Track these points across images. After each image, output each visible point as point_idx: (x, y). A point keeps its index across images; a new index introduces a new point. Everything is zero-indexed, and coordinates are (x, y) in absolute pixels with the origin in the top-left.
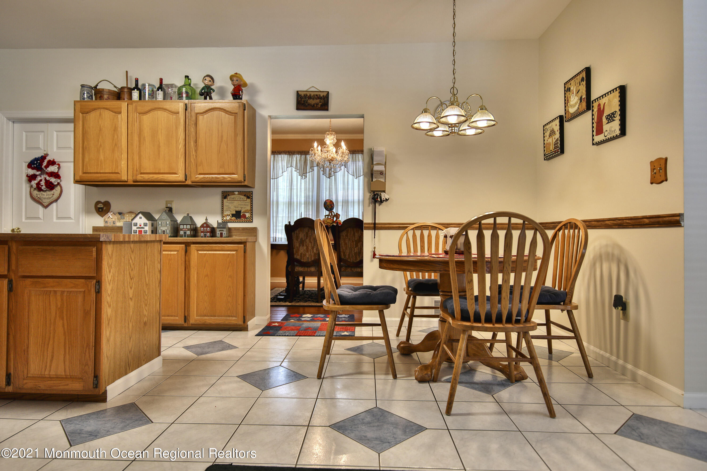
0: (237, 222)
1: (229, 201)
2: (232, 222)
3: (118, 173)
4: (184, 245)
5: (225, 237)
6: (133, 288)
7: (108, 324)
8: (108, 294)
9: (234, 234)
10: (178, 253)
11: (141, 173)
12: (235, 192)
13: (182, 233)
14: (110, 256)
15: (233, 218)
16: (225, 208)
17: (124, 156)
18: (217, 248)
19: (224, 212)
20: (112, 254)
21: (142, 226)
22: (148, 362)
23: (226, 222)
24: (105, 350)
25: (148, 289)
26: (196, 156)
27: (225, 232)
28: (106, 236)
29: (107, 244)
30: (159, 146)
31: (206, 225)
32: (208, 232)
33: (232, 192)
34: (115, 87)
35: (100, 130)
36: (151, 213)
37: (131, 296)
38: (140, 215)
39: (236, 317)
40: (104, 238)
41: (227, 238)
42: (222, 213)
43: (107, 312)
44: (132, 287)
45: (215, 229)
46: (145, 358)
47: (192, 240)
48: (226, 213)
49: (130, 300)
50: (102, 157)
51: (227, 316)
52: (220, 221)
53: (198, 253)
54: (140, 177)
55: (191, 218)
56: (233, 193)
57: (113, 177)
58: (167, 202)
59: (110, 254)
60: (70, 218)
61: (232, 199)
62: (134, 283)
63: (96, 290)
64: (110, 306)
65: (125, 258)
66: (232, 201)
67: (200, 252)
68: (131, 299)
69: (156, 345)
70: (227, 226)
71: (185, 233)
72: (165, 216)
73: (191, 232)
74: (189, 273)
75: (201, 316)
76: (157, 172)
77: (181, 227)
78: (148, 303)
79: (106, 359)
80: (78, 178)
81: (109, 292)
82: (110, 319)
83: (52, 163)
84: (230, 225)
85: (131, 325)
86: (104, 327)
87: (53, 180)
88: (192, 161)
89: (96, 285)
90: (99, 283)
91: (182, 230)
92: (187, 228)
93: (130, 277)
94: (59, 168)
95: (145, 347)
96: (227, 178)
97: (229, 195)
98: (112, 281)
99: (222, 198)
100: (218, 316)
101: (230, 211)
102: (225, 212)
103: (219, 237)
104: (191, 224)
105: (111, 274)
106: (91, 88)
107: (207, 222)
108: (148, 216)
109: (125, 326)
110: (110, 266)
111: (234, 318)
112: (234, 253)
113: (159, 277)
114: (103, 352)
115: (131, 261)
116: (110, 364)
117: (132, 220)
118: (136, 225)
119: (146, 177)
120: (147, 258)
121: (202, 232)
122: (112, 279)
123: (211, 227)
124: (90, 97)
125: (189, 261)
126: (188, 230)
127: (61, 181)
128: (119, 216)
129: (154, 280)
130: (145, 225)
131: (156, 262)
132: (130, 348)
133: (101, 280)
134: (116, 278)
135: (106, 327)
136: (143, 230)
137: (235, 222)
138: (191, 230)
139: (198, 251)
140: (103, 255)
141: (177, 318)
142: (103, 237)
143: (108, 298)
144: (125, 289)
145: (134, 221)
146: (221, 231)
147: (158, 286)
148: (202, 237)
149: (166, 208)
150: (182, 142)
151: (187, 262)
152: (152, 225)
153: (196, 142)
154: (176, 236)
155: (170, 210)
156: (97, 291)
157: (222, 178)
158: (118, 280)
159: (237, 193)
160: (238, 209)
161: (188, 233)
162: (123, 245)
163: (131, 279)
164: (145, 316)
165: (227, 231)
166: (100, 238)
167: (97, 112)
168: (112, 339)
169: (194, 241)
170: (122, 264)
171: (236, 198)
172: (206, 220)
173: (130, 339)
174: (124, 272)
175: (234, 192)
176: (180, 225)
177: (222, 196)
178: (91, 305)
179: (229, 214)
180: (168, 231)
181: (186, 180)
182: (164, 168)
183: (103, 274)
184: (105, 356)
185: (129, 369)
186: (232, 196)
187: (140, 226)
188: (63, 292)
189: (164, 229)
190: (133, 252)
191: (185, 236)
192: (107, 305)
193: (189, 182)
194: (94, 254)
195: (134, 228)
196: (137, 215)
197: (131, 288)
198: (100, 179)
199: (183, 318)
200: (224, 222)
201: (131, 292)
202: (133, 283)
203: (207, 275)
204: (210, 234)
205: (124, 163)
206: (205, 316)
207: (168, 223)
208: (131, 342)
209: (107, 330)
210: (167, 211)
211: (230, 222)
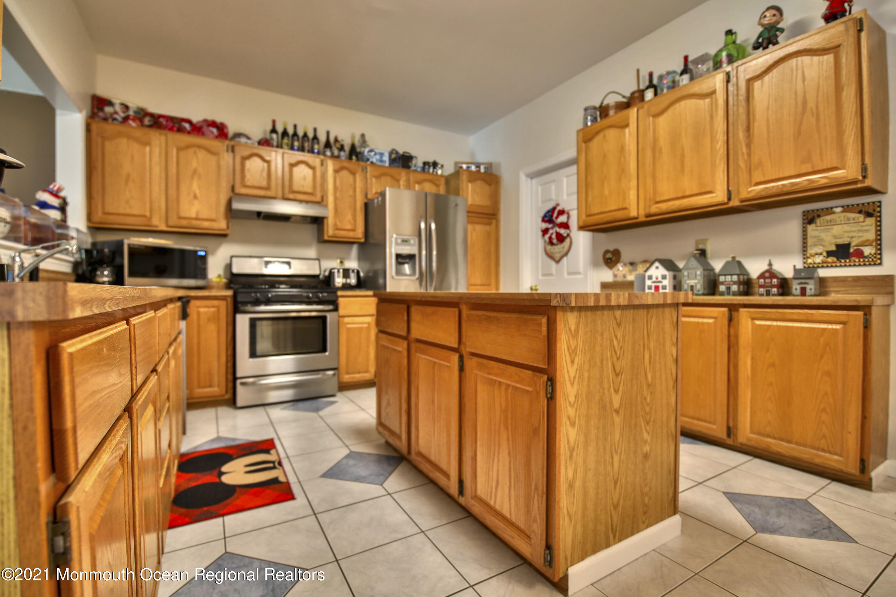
0: (841, 266)
1: (818, 228)
2: (827, 267)
3: (625, 209)
4: (725, 309)
5: (811, 296)
6: (620, 392)
7: (571, 456)
8: (570, 403)
9: (832, 289)
10: (715, 322)
11: (657, 203)
12: (834, 210)
13: (722, 288)
14: (573, 333)
15: (830, 260)
16: (810, 241)
17: (634, 183)
18: (796, 317)
19: (809, 248)
20: (577, 330)
21: (660, 279)
22: (652, 525)
23: (813, 267)
24: (565, 502)
25: (651, 393)
26: (749, 155)
27: (811, 287)
28: (560, 297)
29: (566, 311)
30: (683, 156)
31: (770, 274)
32: (773, 286)
33: (827, 209)
34: (624, 97)
35: (605, 156)
36: (673, 259)
37: (616, 404)
38: (657, 264)
39: (841, 456)
40: (558, 301)
41: (815, 298)
42: (804, 251)
43: (567, 434)
44: (618, 390)
45: (789, 282)
46: (646, 518)
47: (741, 300)
48: (811, 251)
49: (614, 413)
50: (606, 192)
51: (818, 449)
52: (800, 265)
53: (754, 325)
54: (654, 209)
55: (739, 263)
56: (829, 211)
57: (620, 215)
58: (697, 242)
59: (573, 329)
60: (578, 273)
61: (827, 222)
62: (622, 382)
63: (546, 394)
64: (573, 424)
65: (604, 336)
66: (828, 227)
67: (758, 322)
68: (617, 412)
69: (668, 494)
70: (816, 275)
71: (728, 288)
72: (694, 263)
73: (739, 288)
74: (736, 356)
75: (759, 434)
76: (680, 195)
77: (722, 279)
78: (652, 420)
79: (567, 519)
80: (581, 224)
81: (572, 399)
82: (573, 449)
83: (561, 212)
84: (823, 273)
85: (616, 459)
86: (563, 462)
87: (562, 231)
88: (742, 164)
89: (547, 385)
90: (552, 381)
91: (722, 283)
92: (731, 281)
93: (615, 371)
94: (568, 217)
95: (646, 499)
96: (819, 179)
97: (819, 216)
98: (577, 379)
99: (804, 223)
100: (797, 444)
101: (824, 246)
102: (811, 249)
103: (798, 296)
104: (738, 272)
105: (575, 366)
106: (595, 108)
107: (771, 269)
108: (669, 265)
109: (605, 461)
110: (573, 353)
111: (836, 457)
112: (838, 327)
113: (674, 371)
114: (559, 507)
115: (615, 343)
116: (575, 527)
117: (646, 271)
118: (650, 278)
119: (664, 207)
120: (648, 335)
121: (761, 286)
122: (577, 376)
123: (780, 277)
124: (594, 120)
125: (737, 336)
126: (735, 283)
127: (570, 231)
128: (630, 267)
129: (664, 376)
130: (664, 277)
131: (668, 344)
132: (615, 501)
133: (556, 377)
134: (586, 374)
135: (566, 462)
136: (660, 285)
137: (836, 266)
138: (739, 283)
139: (753, 319)
140: (558, 332)
141: (714, 427)
142: (556, 298)
143: (570, 409)
144: (604, 394)
145: (649, 273)
146: (801, 283)
147: (672, 386)
148: (762, 295)
149: (697, 250)
150: (721, 138)
151: (732, 338)
152: (675, 277)
153: (748, 129)
154: (713, 294)
155: (703, 253)
156: (549, 396)
157: (807, 183)
158: (589, 377)
159: (839, 210)
160: (842, 240)
161: (735, 288)
162: (599, 313)
163: (617, 375)
164: (646, 442)
165: (815, 284)
166: (550, 301)
167: (601, 135)
168: (578, 484)
169: (746, 302)
170: (598, 348)
171: (838, 220)
172: (770, 264)
173: (616, 483)
174: (602, 361)
175: (832, 208)
176: (720, 275)
177: (804, 219)
178: (540, 419)
179: (819, 251)
180: (699, 287)
181: (729, 199)
182: (690, 186)
183: (558, 366)
184: (566, 514)
185: (614, 536)
186: (828, 218)
187: (657, 279)
188: (508, 386)
189: (692, 282)
190: (619, 325)
191: (728, 294)
192: (568, 423)
193: (735, 203)
194: (544, 329)
195: (648, 283)
196: (652, 264)
197: (616, 391)
198: (605, 220)
199: (725, 430)
200: (809, 267)
201: (616, 401)
202: (620, 382)
203: (773, 365)
204: (778, 291)
205: (632, 194)
206: (768, 436)
207: (698, 273)
208: (617, 491)
209: (569, 467)
210: (698, 255)
211: (823, 267)
